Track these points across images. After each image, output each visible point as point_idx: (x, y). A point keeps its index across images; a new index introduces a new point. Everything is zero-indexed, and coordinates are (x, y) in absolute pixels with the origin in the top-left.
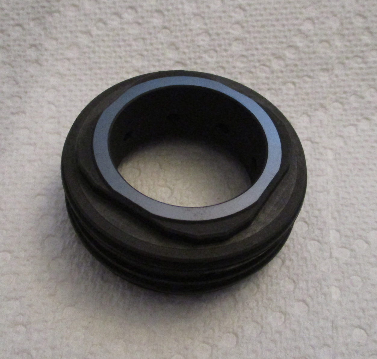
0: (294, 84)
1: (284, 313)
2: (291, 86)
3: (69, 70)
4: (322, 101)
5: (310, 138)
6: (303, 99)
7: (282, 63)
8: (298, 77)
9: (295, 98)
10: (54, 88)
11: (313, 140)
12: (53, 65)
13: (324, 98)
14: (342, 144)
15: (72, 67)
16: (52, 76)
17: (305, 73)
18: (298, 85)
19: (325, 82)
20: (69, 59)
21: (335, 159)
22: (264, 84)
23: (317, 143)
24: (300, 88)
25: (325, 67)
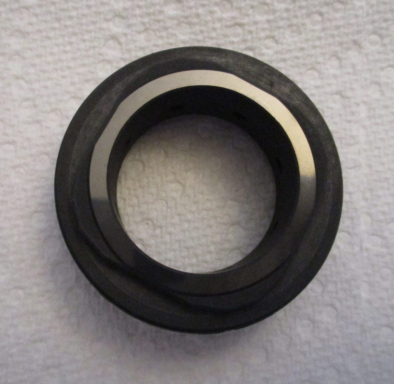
0: (321, 14)
2: (317, 18)
3: (31, 24)
4: (356, 37)
6: (333, 36)
9: (322, 35)
10: (18, 53)
11: (343, 93)
12: (9, 20)
13: (359, 32)
14: (377, 95)
15: (34, 20)
16: (11, 35)
18: (326, 16)
19: (361, 8)
20: (27, 8)
21: (369, 117)
22: (282, 19)
23: (348, 98)
24: (330, 20)
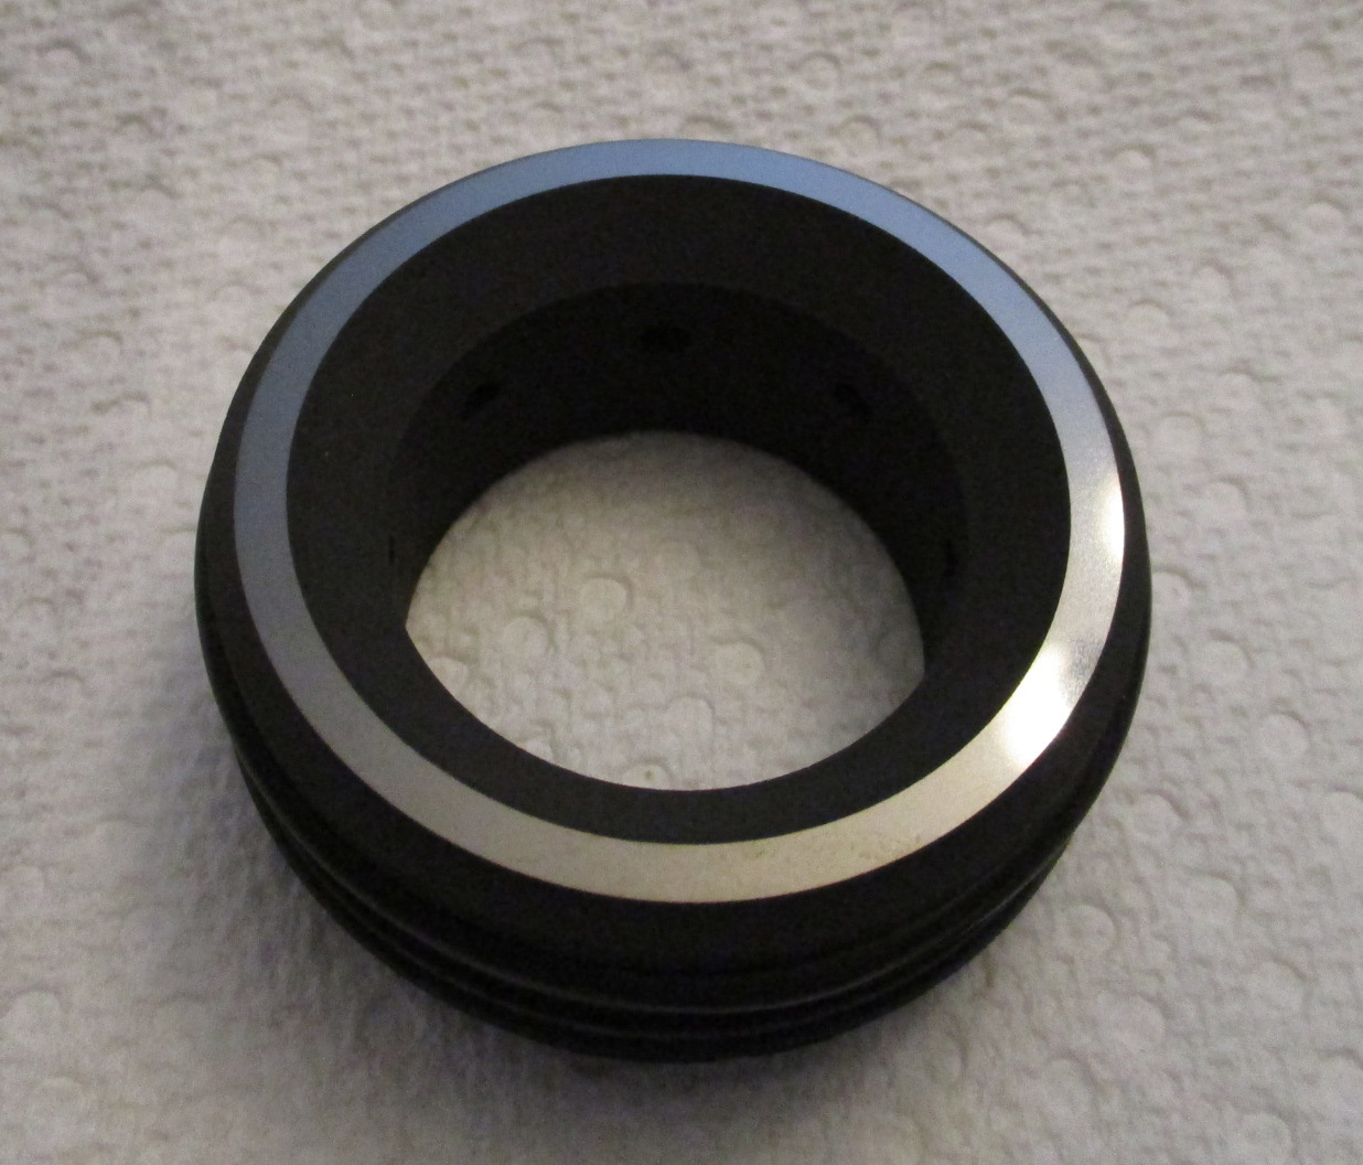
1: (1289, 1116)
5: (1245, 362)
7: (1088, 74)
8: (1160, 122)
17: (1184, 104)
25: (1255, 70)
